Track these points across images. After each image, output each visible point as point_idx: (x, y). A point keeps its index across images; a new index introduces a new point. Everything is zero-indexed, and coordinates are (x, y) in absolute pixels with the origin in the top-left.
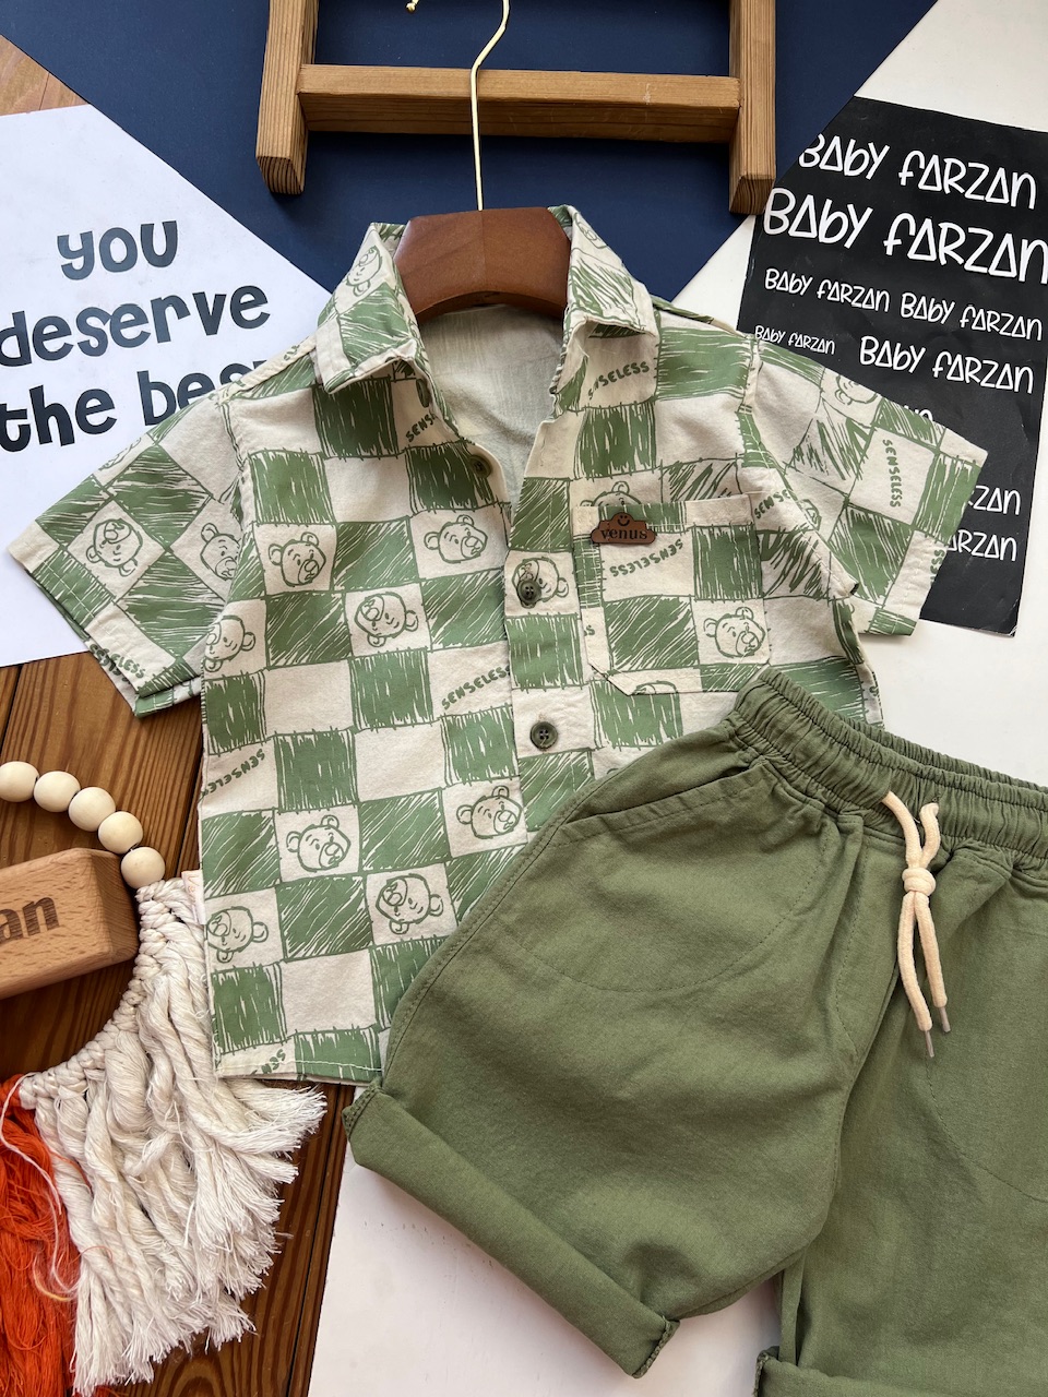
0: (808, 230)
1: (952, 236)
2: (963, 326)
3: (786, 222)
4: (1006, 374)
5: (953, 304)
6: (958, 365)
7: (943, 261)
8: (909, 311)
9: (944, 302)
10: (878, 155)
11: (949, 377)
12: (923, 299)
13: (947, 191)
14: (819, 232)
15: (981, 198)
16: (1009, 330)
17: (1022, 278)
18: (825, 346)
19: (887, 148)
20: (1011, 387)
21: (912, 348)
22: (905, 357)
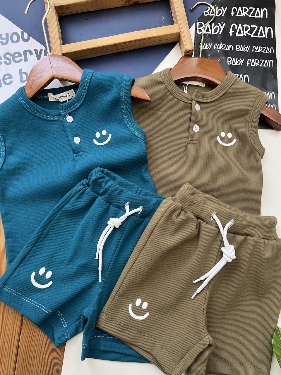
0: (209, 31)
1: (247, 28)
2: (253, 51)
4: (266, 63)
5: (250, 46)
6: (253, 62)
7: (245, 35)
8: (238, 50)
9: (247, 46)
10: (224, 10)
11: (251, 65)
12: (242, 46)
13: (244, 16)
14: (212, 32)
15: (253, 17)
16: (265, 51)
17: (267, 37)
19: (226, 8)
20: (268, 66)
21: (241, 59)
22: (239, 62)
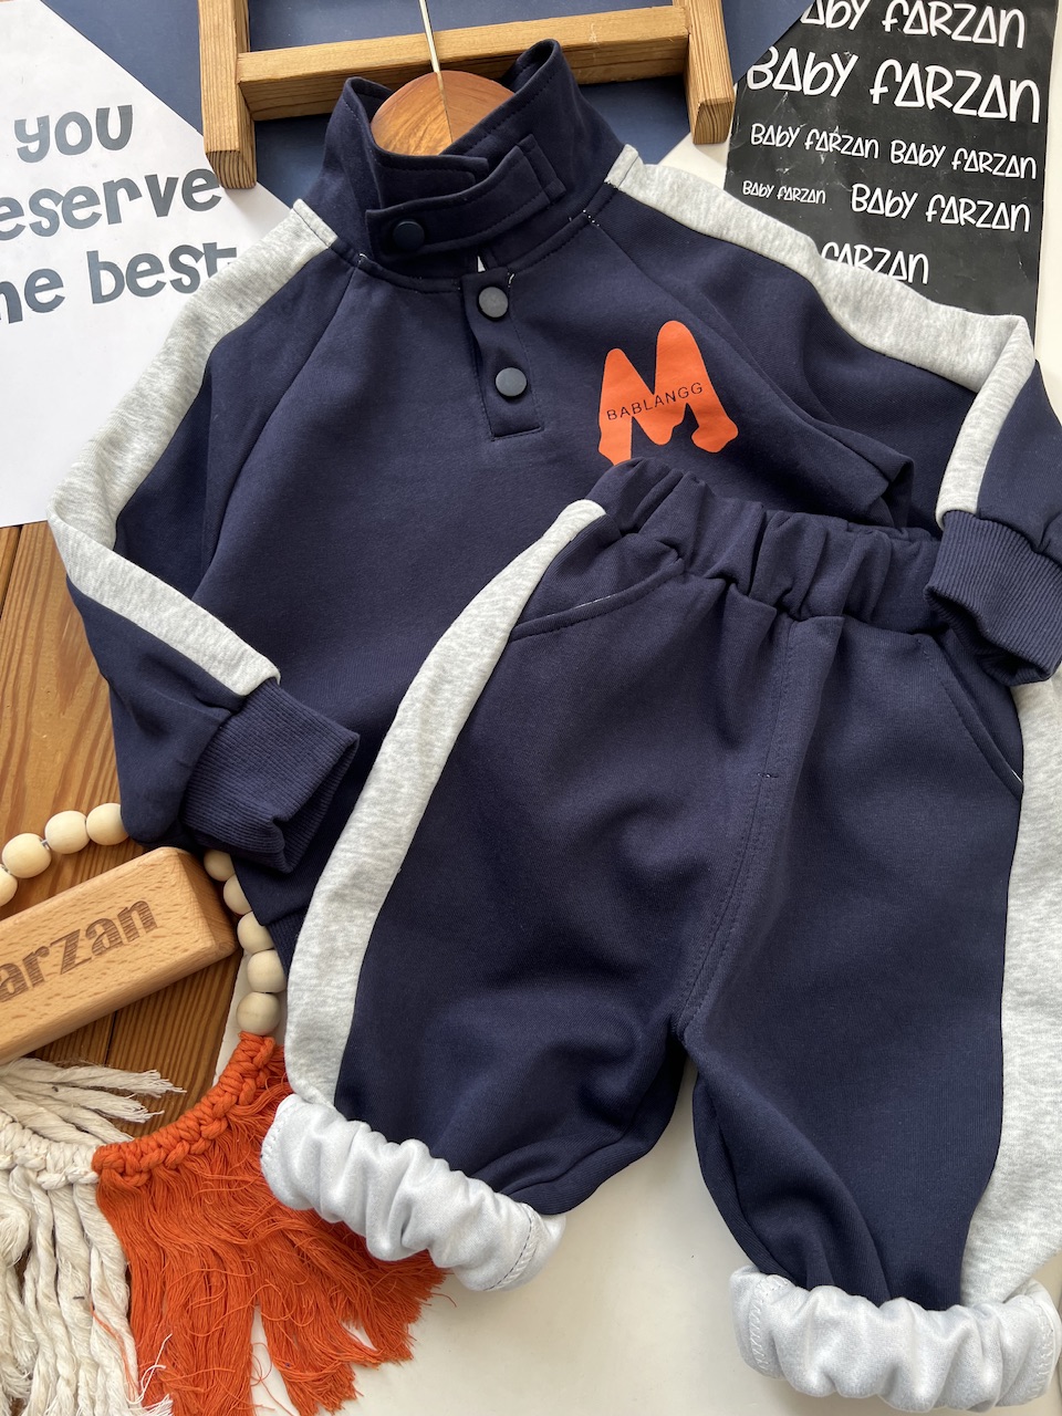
0: (793, 82)
1: (940, 81)
2: (955, 168)
3: (770, 76)
4: (1002, 214)
5: (944, 148)
6: (951, 208)
7: (931, 106)
8: (899, 157)
9: (934, 147)
11: (943, 220)
12: (913, 146)
13: (934, 33)
14: (804, 85)
15: (968, 39)
17: (1013, 118)
18: (816, 196)
20: (1007, 227)
21: (903, 194)
22: (897, 203)
